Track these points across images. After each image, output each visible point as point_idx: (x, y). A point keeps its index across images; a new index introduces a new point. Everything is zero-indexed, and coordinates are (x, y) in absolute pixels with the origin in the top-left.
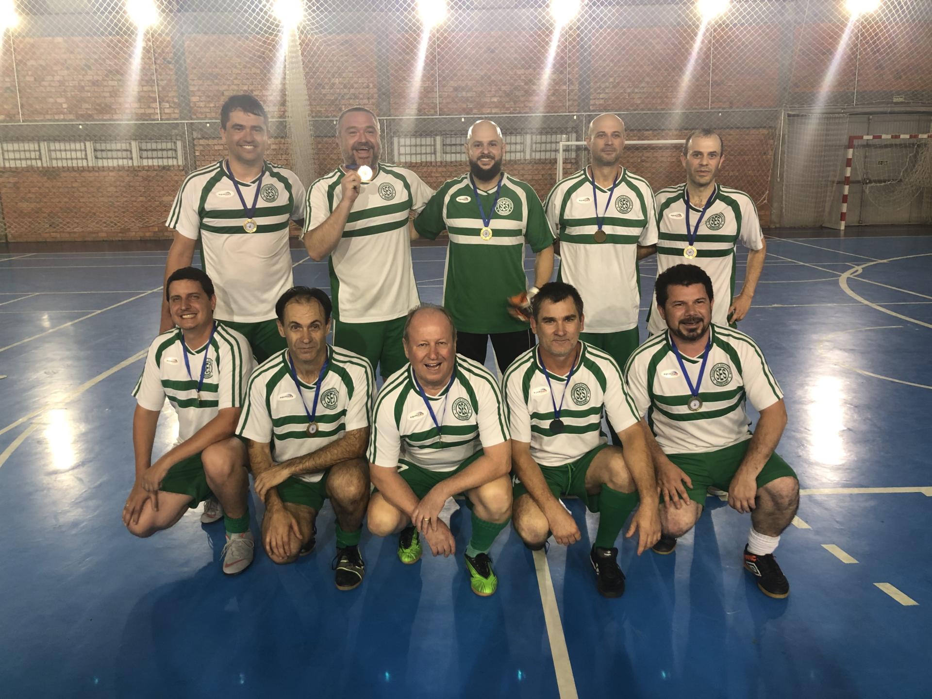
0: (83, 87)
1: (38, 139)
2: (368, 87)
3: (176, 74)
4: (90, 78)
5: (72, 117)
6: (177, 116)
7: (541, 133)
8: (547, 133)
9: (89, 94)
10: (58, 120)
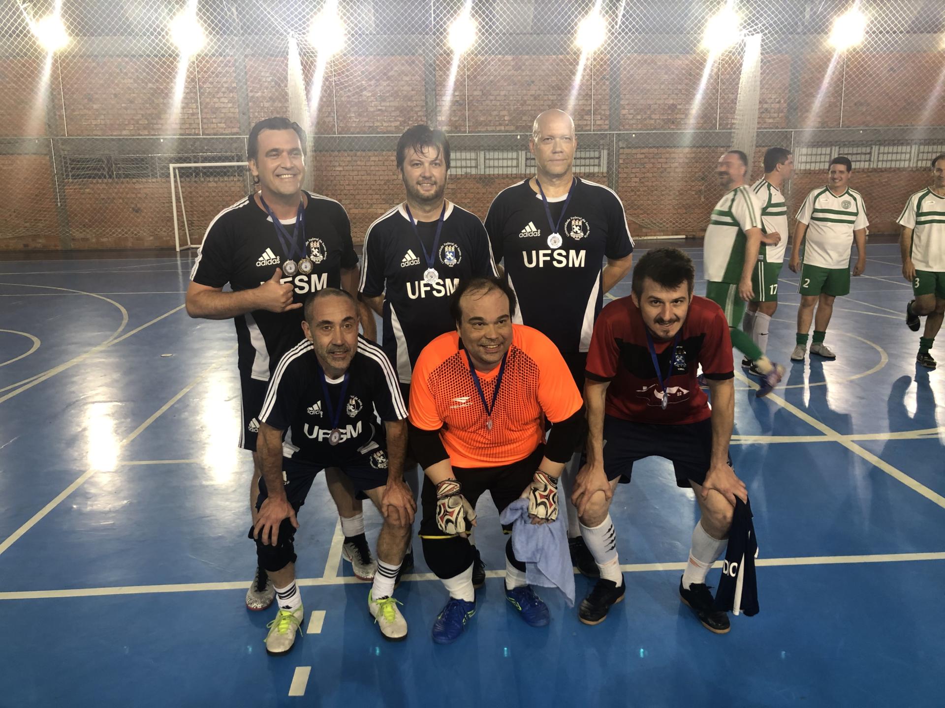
0: (525, 101)
3: (611, 90)
4: (533, 92)
5: (513, 128)
6: (607, 127)
10: (500, 131)
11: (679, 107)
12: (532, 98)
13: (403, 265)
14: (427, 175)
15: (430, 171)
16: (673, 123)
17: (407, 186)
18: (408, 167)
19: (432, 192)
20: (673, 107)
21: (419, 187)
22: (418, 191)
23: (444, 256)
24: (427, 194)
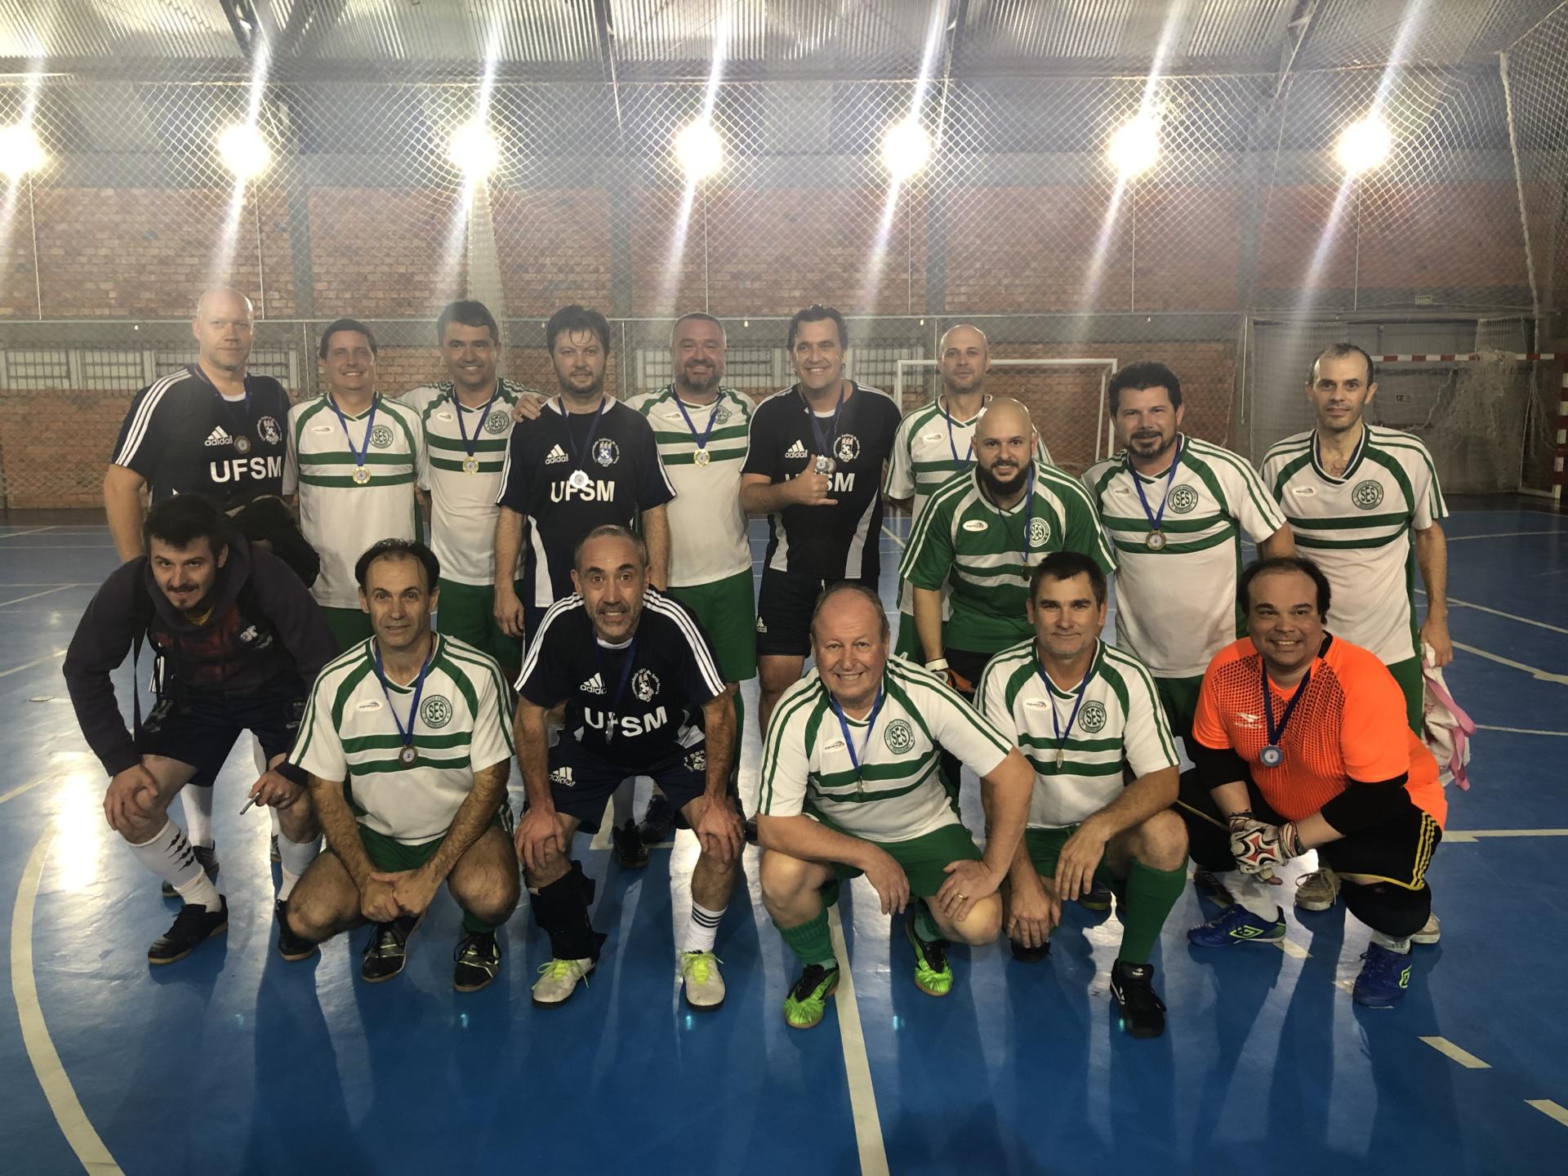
0: (144, 266)
1: (65, 345)
2: (597, 270)
3: (293, 246)
4: (156, 252)
5: (122, 312)
6: (290, 312)
7: (869, 346)
8: (878, 346)
9: (153, 278)
10: (101, 317)
11: (417, 278)
12: (155, 261)
13: (548, 462)
14: (580, 364)
15: (583, 360)
16: (409, 305)
17: (559, 376)
18: (559, 356)
19: (588, 383)
20: (407, 279)
21: (573, 380)
22: (571, 383)
23: (598, 453)
24: (582, 386)
